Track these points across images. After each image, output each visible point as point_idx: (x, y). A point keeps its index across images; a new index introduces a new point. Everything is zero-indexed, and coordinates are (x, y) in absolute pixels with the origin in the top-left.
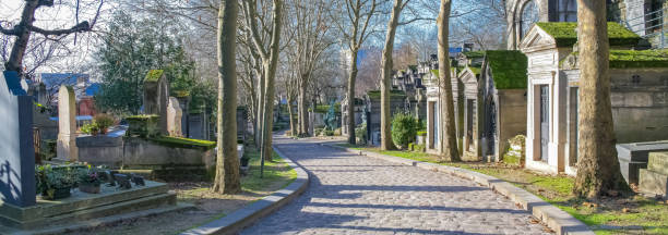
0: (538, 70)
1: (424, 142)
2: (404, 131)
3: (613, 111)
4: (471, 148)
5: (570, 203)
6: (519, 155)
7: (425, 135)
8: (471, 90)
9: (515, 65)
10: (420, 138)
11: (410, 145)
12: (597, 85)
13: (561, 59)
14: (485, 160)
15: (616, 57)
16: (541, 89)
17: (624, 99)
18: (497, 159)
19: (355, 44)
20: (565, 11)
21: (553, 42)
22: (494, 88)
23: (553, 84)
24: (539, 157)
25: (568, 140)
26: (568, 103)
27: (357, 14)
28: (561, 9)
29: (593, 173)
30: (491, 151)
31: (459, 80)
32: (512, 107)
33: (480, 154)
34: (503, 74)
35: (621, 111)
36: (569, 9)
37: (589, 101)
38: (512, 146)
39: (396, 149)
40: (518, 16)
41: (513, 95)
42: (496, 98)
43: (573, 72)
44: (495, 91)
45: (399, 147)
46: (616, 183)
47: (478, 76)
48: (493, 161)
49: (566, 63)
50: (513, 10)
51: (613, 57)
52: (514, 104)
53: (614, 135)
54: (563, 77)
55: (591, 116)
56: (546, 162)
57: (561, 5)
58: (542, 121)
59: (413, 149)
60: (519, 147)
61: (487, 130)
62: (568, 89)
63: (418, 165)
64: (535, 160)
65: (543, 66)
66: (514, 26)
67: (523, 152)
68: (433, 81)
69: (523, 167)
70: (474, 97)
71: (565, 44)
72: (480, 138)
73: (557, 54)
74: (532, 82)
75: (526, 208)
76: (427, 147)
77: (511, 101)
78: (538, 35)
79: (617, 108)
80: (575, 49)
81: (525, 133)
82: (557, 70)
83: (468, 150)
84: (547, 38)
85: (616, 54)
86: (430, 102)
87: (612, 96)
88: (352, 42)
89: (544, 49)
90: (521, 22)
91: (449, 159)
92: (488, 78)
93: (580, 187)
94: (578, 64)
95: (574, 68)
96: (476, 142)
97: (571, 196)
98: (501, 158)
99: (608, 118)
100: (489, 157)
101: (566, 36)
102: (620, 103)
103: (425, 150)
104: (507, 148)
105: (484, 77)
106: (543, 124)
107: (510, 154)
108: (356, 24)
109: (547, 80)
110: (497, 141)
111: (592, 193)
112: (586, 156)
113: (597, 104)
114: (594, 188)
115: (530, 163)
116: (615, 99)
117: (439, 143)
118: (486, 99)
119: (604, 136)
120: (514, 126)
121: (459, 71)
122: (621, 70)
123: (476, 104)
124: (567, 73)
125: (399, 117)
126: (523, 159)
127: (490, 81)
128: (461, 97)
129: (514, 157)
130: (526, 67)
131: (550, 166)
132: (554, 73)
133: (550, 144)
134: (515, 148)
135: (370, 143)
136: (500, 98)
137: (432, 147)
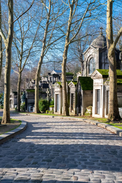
0: (96, 84)
1: (53, 110)
2: (44, 106)
3: (118, 98)
4: (72, 111)
5: (107, 122)
6: (90, 113)
7: (53, 107)
8: (73, 90)
9: (88, 82)
10: (51, 109)
11: (47, 111)
12: (114, 91)
13: (104, 82)
14: (78, 115)
15: (119, 82)
16: (98, 91)
17: (121, 94)
18: (82, 114)
19: (21, 69)
20: (104, 63)
21: (102, 76)
22: (82, 90)
23: (101, 89)
24: (96, 113)
25: (106, 107)
26: (106, 95)
27: (21, 56)
28: (103, 62)
29: (113, 114)
30: (80, 112)
31: (68, 86)
32: (87, 96)
33: (76, 113)
34: (85, 85)
35: (121, 98)
36: (106, 62)
37: (112, 95)
38: (88, 110)
39: (41, 113)
40: (88, 63)
41: (88, 92)
42: (82, 93)
43: (108, 86)
44: (82, 91)
45: (42, 112)
46: (118, 117)
47: (76, 85)
48: (81, 115)
49: (106, 83)
50: (86, 60)
51: (118, 82)
52: (88, 95)
53: (118, 104)
54: (104, 87)
55: (112, 99)
56: (99, 114)
57: (103, 60)
58: (98, 101)
59: (48, 113)
60: (90, 110)
61: (79, 105)
62: (106, 91)
63: (55, 117)
64: (95, 114)
65: (98, 83)
66: (87, 66)
67: (91, 112)
68: (57, 86)
69: (91, 116)
70: (74, 93)
71: (105, 77)
72: (76, 107)
73: (103, 80)
74: (95, 88)
75: (95, 124)
76: (54, 111)
77: (87, 94)
78: (97, 73)
79: (119, 97)
80: (108, 79)
81: (92, 105)
82: (103, 85)
83: (71, 112)
84: (100, 75)
85: (119, 81)
86: (56, 94)
87: (118, 93)
88: (19, 68)
89: (99, 78)
90: (89, 65)
91: (66, 115)
92: (79, 86)
93: (109, 118)
94: (109, 83)
95: (108, 85)
96: (74, 109)
97: (107, 121)
98: (84, 114)
99: (116, 100)
100: (79, 114)
101: (105, 74)
102: (120, 96)
103: (53, 113)
104: (86, 111)
105: (78, 86)
106: (98, 102)
107: (87, 112)
108: (21, 61)
109: (99, 88)
110: (82, 108)
111: (112, 120)
112: (111, 110)
113: (114, 96)
114: (113, 118)
115: (94, 115)
116: (119, 94)
117: (60, 110)
118: (79, 94)
119: (115, 104)
120: (88, 103)
121: (68, 83)
122: (120, 86)
123: (74, 95)
124: (106, 86)
125: (42, 100)
126: (91, 114)
127: (80, 87)
128: (69, 93)
129: (88, 113)
130: (93, 83)
131: (100, 115)
132: (102, 86)
133: (100, 108)
134: (89, 110)
135: (27, 111)
136: (83, 93)
137: (56, 111)
